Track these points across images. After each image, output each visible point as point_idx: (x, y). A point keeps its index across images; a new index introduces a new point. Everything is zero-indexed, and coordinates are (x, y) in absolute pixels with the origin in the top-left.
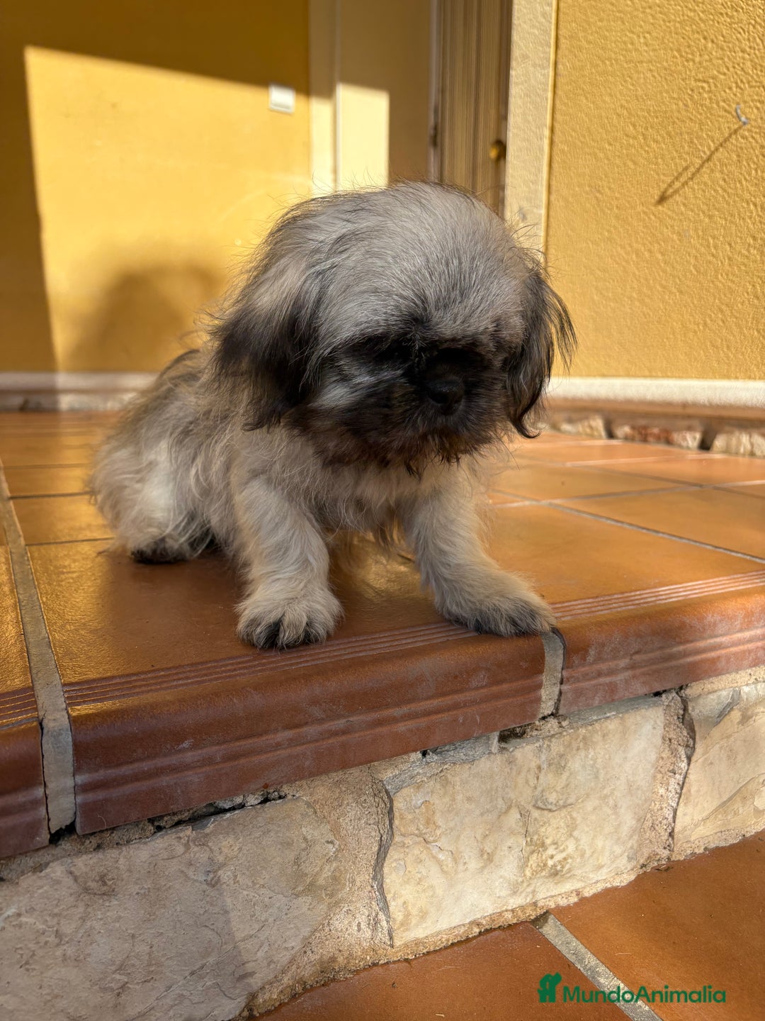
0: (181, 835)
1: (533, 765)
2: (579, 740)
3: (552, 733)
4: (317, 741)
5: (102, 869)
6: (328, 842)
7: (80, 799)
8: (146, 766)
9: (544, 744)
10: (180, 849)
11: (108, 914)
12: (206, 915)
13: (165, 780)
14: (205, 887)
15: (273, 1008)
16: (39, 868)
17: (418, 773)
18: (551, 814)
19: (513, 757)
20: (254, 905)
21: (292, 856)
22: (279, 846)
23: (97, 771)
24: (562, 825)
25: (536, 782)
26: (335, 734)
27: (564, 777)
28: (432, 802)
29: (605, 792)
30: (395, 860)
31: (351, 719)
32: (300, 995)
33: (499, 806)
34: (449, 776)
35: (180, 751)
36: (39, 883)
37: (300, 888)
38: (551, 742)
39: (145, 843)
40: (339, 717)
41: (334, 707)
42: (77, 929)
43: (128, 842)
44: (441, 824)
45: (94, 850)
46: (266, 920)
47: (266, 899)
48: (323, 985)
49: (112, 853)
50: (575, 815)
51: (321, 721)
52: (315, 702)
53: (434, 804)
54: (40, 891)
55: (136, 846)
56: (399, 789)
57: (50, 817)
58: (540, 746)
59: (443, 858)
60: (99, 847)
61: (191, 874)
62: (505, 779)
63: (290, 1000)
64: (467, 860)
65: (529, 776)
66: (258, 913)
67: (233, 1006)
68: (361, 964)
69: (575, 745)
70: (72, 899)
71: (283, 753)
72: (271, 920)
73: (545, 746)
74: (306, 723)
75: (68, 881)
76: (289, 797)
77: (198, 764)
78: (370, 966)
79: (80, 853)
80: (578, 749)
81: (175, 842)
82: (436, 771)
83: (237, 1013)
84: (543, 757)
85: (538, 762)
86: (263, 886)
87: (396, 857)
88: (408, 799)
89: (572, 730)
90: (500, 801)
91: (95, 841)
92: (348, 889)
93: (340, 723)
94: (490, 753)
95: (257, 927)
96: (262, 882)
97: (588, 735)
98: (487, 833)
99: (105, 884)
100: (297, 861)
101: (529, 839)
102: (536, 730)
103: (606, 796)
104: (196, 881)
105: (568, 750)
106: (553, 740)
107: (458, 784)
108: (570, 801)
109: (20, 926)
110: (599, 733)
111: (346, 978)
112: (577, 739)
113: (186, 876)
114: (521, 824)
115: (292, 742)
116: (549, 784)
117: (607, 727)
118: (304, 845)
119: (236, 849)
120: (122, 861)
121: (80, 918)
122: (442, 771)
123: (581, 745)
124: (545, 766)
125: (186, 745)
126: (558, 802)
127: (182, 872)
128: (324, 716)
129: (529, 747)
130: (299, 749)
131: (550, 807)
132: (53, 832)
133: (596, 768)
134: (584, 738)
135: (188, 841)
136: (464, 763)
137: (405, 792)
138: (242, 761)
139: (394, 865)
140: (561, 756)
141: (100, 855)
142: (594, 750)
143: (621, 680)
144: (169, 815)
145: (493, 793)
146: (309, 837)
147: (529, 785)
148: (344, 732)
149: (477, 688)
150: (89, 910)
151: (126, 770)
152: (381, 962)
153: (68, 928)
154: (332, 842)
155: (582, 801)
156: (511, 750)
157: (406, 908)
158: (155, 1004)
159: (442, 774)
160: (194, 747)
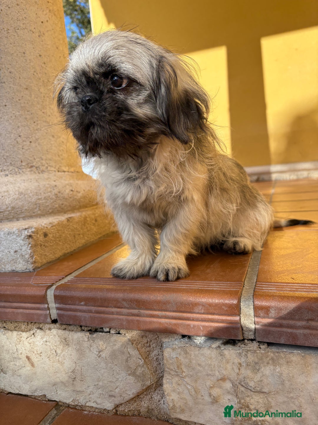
0: (86, 334)
1: (237, 361)
2: (268, 359)
3: (251, 349)
4: (128, 315)
5: (65, 336)
6: (139, 358)
7: (58, 311)
8: (73, 307)
9: (242, 352)
10: (86, 340)
11: (69, 352)
12: (97, 366)
13: (79, 314)
14: (96, 356)
15: (124, 415)
16: (50, 329)
17: (176, 344)
18: (252, 393)
19: (223, 353)
20: (113, 371)
21: (125, 358)
22: (119, 352)
23: (61, 304)
24: (261, 402)
25: (238, 371)
26: (134, 315)
27: (259, 375)
28: (180, 359)
29: (292, 395)
30: (167, 379)
31: (140, 311)
32: (136, 416)
33: (217, 375)
34: (188, 350)
35: (82, 305)
36: (51, 334)
37: (129, 372)
38: (247, 353)
39: (76, 333)
40: (135, 309)
41: (132, 304)
42: (62, 353)
43: (73, 331)
44: (185, 371)
45: (64, 329)
46: (118, 379)
47: (118, 371)
48: (146, 417)
49: (67, 332)
50: (270, 400)
51: (128, 308)
52: (124, 300)
53: (180, 360)
54: (51, 337)
55: (73, 332)
56: (167, 347)
57: (51, 314)
58: (240, 353)
59: (189, 388)
60: (65, 329)
61: (92, 349)
62: (219, 362)
63: (132, 416)
64: (203, 394)
65: (234, 366)
66: (115, 374)
67: (109, 405)
68: (163, 418)
69: (265, 360)
70: (59, 342)
71: (115, 316)
72: (120, 379)
73: (244, 354)
74: (122, 308)
75: (57, 336)
76: (123, 335)
77: (87, 311)
78: (166, 421)
79: (60, 329)
80: (268, 363)
81: (84, 336)
82: (182, 346)
83: (111, 409)
84: (243, 360)
85: (239, 361)
86: (116, 365)
87: (168, 377)
88: (169, 353)
89: (264, 352)
90: (217, 373)
91: (64, 326)
92: (150, 382)
93: (136, 311)
94: (210, 347)
95: (115, 379)
96: (115, 363)
97: (275, 358)
98: (212, 386)
99: (66, 341)
100: (127, 361)
101: (239, 400)
102: (245, 345)
103: (292, 398)
104: (93, 353)
105: (261, 362)
106: (249, 352)
107: (193, 355)
108: (264, 390)
109: (46, 345)
110: (284, 359)
111: (154, 420)
112: (267, 358)
113: (90, 349)
114: (233, 390)
115: (118, 313)
116: (248, 376)
117: (290, 358)
118: (129, 356)
119: (104, 347)
120: (70, 336)
121: (62, 350)
122: (185, 346)
123: (270, 362)
124: (244, 364)
125: (82, 303)
126: (255, 387)
127: (88, 347)
128: (128, 307)
129: (233, 351)
130: (121, 317)
131: (250, 388)
132: (53, 319)
133: (282, 379)
134: (272, 359)
135: (89, 337)
136: (196, 347)
137: (168, 350)
138: (102, 315)
139: (168, 380)
140: (256, 363)
141: (64, 331)
142: (280, 368)
143: (300, 333)
144: (84, 326)
145: (212, 367)
146: (131, 353)
147: (234, 371)
148: (138, 315)
149: (198, 313)
150: (64, 348)
151: (68, 306)
152: (170, 422)
153: (59, 351)
154: (140, 359)
155: (274, 394)
156: (222, 349)
157: (173, 402)
158: (84, 390)
159: (184, 348)
160: (85, 305)
